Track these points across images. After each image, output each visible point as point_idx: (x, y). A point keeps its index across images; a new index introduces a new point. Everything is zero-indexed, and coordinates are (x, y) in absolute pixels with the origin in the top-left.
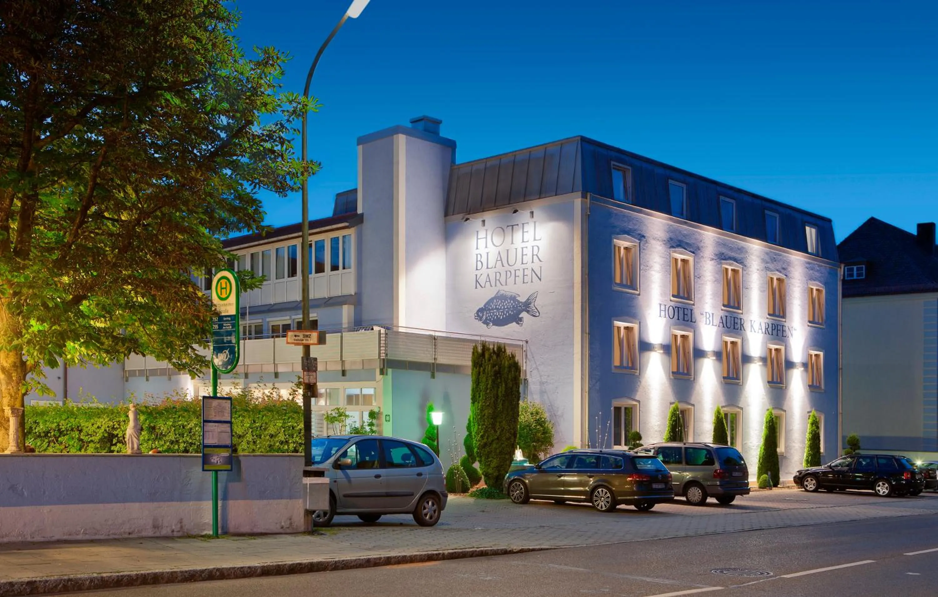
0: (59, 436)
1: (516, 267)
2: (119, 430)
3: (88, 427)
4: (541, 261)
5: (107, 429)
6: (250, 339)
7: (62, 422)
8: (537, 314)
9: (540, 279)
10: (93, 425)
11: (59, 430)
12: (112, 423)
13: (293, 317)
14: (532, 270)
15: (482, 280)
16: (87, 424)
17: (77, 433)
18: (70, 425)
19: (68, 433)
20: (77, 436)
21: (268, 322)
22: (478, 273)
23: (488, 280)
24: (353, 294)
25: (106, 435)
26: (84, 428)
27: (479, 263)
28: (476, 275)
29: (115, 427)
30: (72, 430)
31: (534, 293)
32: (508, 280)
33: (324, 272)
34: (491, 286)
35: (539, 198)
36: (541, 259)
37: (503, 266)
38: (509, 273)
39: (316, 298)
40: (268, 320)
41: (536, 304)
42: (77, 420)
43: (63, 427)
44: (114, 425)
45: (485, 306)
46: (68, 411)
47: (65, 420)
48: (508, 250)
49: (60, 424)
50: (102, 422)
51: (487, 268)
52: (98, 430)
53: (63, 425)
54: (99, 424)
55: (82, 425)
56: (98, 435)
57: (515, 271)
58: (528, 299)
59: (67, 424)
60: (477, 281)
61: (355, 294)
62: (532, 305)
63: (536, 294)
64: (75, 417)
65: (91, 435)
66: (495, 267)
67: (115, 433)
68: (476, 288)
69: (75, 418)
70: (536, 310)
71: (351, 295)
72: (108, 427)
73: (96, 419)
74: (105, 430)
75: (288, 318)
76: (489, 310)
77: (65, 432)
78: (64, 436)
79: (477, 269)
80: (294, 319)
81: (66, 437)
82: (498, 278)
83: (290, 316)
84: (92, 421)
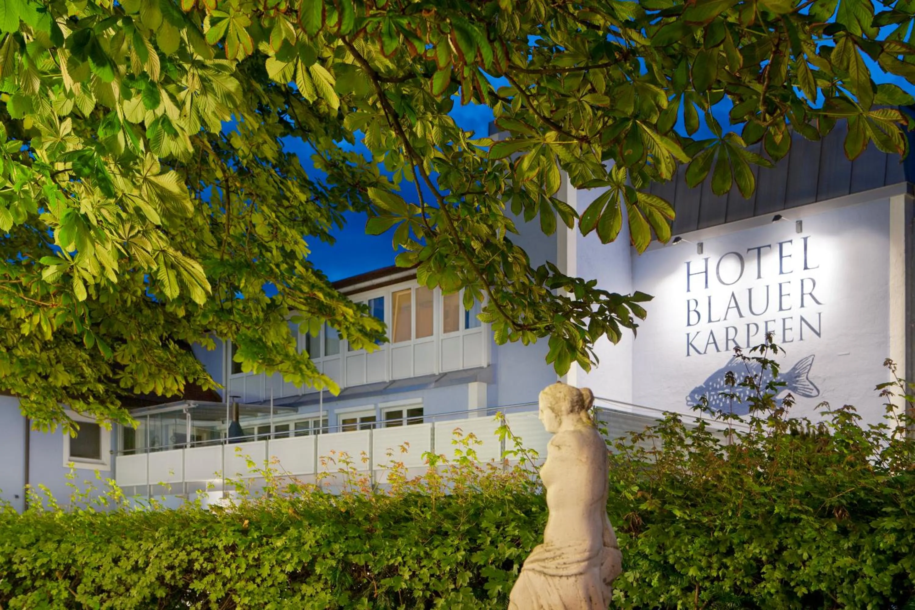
0: (12, 594)
1: (767, 316)
2: (212, 577)
3: (98, 568)
4: (818, 303)
5: (168, 575)
6: (325, 432)
7: (21, 552)
8: (815, 393)
9: (819, 335)
10: (116, 561)
11: (11, 575)
12: (183, 555)
13: (381, 405)
14: (802, 319)
15: (700, 343)
16: (95, 559)
17: (64, 584)
18: (45, 560)
19: (38, 584)
20: (65, 595)
21: (337, 415)
22: (692, 331)
23: (711, 340)
24: (485, 365)
25: (161, 593)
26: (86, 571)
27: (693, 316)
28: (688, 335)
29: (197, 566)
30: (49, 575)
31: (807, 358)
32: (751, 338)
33: (432, 334)
34: (718, 350)
35: (816, 201)
36: (820, 301)
37: (741, 316)
38: (753, 328)
39: (417, 375)
40: (337, 411)
41: (810, 375)
42: (63, 546)
43: (22, 568)
44: (191, 562)
45: (706, 383)
46: (37, 522)
47: (29, 547)
48: (750, 290)
49: (16, 560)
50: (147, 552)
51: (710, 321)
52: (135, 577)
53: (22, 562)
54: (137, 557)
55: (81, 560)
56: (133, 592)
57: (766, 322)
58: (794, 369)
59: (35, 559)
60: (689, 344)
61: (489, 366)
62: (803, 378)
63: (811, 359)
64: (57, 538)
65: (109, 592)
66: (725, 319)
67: (197, 586)
68: (688, 355)
69: (59, 542)
70: (811, 387)
71: (482, 368)
72: (171, 567)
73: (128, 544)
74: (161, 579)
75: (372, 407)
76: (715, 389)
77: (29, 582)
78: (25, 592)
79: (689, 325)
80: (381, 409)
81: (33, 596)
82: (731, 337)
83: (376, 405)
84: (114, 549)
